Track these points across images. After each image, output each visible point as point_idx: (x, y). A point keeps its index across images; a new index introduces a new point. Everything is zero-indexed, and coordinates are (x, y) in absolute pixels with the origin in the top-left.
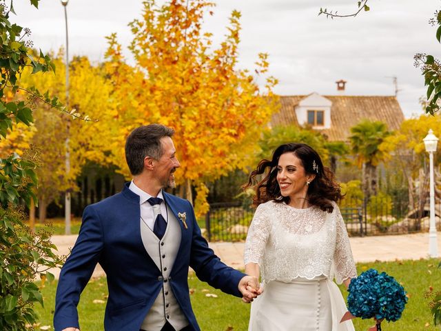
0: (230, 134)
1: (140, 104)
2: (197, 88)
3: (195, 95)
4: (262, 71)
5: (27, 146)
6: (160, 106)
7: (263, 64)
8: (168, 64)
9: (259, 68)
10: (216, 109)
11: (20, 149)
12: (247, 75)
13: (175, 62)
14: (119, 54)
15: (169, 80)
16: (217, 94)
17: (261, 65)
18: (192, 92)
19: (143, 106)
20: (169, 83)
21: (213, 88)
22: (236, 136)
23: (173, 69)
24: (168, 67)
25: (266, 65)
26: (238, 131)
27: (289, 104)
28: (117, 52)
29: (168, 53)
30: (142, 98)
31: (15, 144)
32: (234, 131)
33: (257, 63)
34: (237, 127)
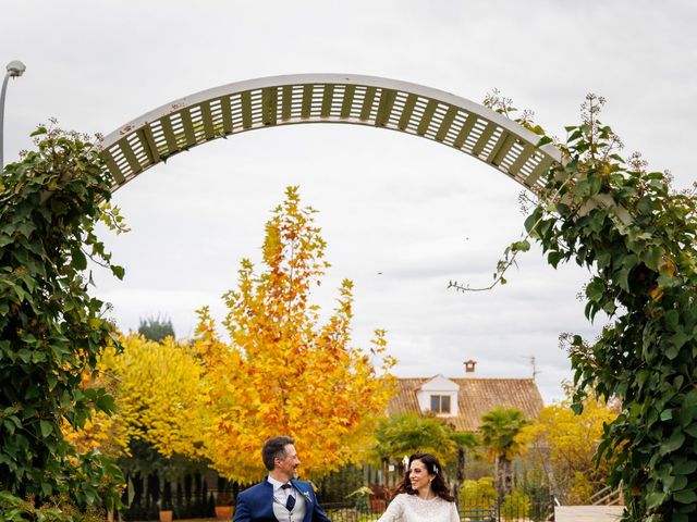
0: (342, 424)
1: (236, 389)
2: (303, 369)
3: (301, 378)
4: (379, 351)
5: (104, 437)
6: (260, 391)
7: (380, 342)
8: (270, 342)
9: (376, 347)
10: (325, 394)
11: (96, 440)
12: (361, 354)
13: (277, 340)
14: (212, 330)
15: (270, 360)
16: (327, 377)
17: (377, 343)
18: (297, 375)
19: (241, 391)
20: (271, 364)
21: (322, 370)
22: (348, 425)
23: (274, 347)
24: (269, 346)
25: (384, 343)
26: (351, 420)
27: (409, 388)
28: (209, 329)
29: (269, 330)
30: (239, 382)
31: (91, 435)
32: (345, 420)
33: (373, 341)
34: (349, 416)
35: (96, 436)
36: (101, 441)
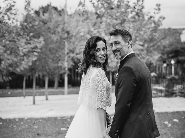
0: (140, 45)
1: (95, 30)
2: (124, 22)
3: (123, 25)
4: (158, 13)
6: (105, 31)
7: (158, 9)
8: (109, 9)
9: (156, 11)
10: (134, 32)
11: (36, 52)
12: (150, 15)
13: (112, 8)
14: (84, 4)
15: (109, 17)
16: (134, 25)
17: (157, 10)
18: (121, 24)
19: (96, 30)
20: (110, 19)
21: (132, 22)
22: (143, 46)
23: (111, 12)
24: (109, 11)
25: (159, 9)
26: (144, 43)
27: (178, 32)
28: (83, 3)
29: (109, 4)
30: (96, 27)
31: (34, 50)
32: (142, 43)
33: (155, 9)
34: (143, 41)
35: (36, 50)
36: (38, 52)
